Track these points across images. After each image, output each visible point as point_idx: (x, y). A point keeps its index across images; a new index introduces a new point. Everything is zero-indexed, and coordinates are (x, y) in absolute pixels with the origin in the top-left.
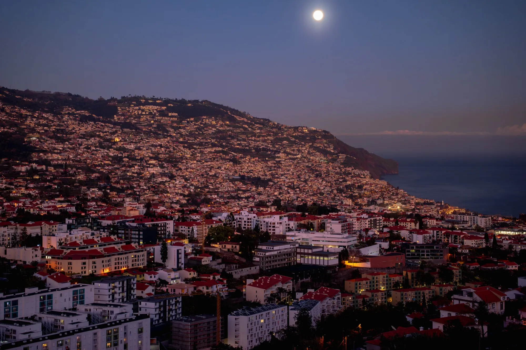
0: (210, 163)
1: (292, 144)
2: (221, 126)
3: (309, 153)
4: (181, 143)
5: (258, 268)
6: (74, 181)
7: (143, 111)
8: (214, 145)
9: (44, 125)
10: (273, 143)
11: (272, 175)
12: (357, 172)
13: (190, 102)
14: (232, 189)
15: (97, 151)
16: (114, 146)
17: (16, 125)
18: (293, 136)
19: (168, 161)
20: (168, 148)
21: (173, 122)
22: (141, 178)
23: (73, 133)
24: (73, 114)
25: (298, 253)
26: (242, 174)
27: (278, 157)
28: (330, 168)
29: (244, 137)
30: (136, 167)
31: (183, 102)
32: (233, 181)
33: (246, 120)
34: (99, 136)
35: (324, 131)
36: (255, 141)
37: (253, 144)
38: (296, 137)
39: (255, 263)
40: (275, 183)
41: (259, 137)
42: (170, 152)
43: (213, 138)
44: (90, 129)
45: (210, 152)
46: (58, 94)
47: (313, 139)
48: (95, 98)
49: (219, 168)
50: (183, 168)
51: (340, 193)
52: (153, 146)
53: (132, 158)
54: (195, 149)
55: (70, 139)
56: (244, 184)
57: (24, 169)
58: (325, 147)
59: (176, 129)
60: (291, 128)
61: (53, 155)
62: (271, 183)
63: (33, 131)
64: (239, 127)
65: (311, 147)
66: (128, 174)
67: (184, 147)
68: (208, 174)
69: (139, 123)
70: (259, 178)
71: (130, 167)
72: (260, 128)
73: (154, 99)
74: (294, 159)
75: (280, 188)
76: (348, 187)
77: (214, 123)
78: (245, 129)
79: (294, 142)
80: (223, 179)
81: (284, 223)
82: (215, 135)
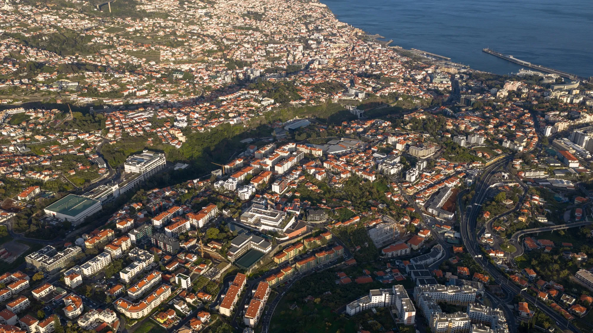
0: (231, 2)
5: (230, 264)
11: (265, 8)
19: (209, 2)
26: (248, 9)
32: (243, 16)
39: (229, 260)
40: (266, 17)
51: (300, 21)
56: (250, 19)
61: (148, 6)
62: (264, 16)
66: (188, 16)
70: (256, 13)
71: (188, 10)
75: (268, 20)
80: (238, 14)
81: (250, 191)
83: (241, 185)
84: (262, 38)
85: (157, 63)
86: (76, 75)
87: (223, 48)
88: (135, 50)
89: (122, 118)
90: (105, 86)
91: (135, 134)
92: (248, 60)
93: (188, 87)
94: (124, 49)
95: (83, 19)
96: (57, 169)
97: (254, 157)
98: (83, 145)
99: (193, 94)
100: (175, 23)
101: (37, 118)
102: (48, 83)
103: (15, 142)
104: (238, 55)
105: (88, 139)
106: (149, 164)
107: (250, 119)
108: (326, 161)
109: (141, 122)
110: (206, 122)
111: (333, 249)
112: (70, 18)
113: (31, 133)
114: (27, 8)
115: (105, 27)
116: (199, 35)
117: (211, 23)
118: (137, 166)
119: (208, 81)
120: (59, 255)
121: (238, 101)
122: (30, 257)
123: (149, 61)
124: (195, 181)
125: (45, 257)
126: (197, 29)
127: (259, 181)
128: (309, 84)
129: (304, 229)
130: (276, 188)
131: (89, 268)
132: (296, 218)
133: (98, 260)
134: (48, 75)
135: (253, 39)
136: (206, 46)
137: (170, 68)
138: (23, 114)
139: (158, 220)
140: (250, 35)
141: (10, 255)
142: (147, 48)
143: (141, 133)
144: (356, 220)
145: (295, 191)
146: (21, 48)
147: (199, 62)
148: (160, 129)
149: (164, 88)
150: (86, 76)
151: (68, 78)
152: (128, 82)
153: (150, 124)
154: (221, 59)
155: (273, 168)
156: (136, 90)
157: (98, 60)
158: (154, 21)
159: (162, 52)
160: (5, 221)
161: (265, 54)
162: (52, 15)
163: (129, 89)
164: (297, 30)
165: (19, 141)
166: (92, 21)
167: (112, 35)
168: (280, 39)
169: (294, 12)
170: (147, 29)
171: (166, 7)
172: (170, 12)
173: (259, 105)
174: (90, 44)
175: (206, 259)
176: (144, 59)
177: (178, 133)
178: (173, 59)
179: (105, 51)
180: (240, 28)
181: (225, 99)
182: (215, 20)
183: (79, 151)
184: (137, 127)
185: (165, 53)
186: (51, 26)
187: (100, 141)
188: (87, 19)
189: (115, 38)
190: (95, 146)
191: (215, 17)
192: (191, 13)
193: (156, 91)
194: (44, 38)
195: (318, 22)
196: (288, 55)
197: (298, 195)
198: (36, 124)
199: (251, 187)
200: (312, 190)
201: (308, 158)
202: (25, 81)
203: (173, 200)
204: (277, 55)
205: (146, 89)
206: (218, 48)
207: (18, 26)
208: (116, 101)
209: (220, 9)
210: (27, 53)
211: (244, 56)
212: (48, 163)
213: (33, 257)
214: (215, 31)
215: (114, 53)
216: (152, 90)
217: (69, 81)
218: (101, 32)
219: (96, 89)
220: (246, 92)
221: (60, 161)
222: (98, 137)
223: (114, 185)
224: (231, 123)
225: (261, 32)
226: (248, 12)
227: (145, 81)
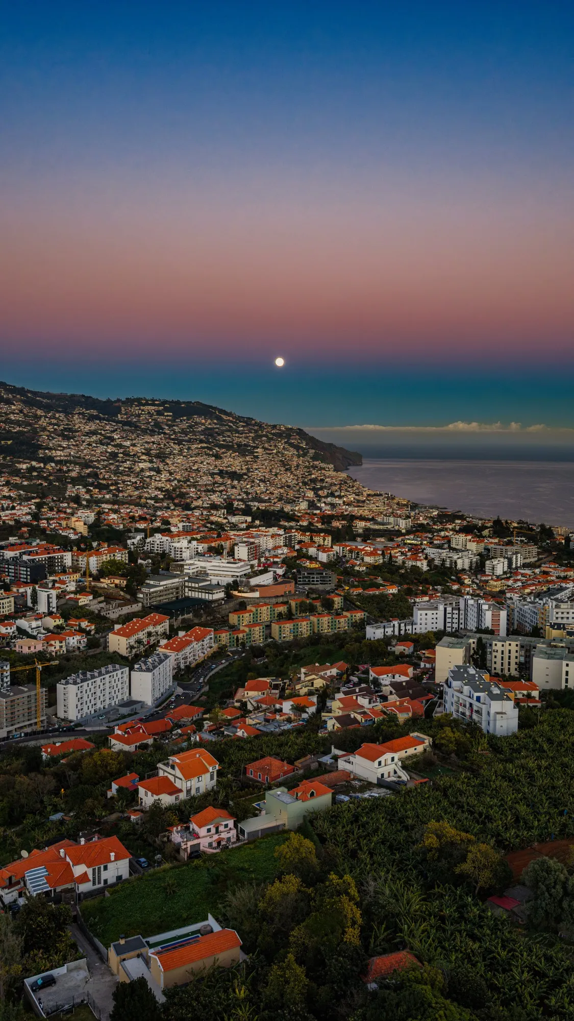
0: (194, 458)
1: (269, 440)
2: (210, 424)
3: (284, 448)
4: (173, 439)
5: (140, 604)
6: (66, 478)
7: (143, 410)
8: (201, 441)
9: (54, 424)
10: (254, 440)
11: (248, 469)
12: (323, 465)
13: (184, 403)
14: (210, 483)
15: (97, 447)
16: (113, 443)
17: (30, 425)
18: (271, 434)
19: (157, 456)
20: (159, 444)
21: (168, 420)
22: (132, 472)
23: (78, 431)
24: (83, 414)
25: (186, 587)
26: (221, 468)
27: (257, 452)
28: (300, 462)
29: (229, 434)
30: (128, 462)
31: (178, 403)
32: (212, 475)
33: (231, 419)
34: (101, 434)
35: (299, 429)
36: (238, 437)
37: (236, 440)
38: (273, 434)
39: (139, 600)
40: (249, 477)
41: (242, 434)
42: (161, 448)
43: (202, 435)
44: (93, 428)
45: (197, 448)
46: (73, 396)
47: (289, 436)
48: (103, 398)
49: (202, 463)
50: (170, 463)
52: (147, 442)
53: (126, 454)
54: (184, 445)
55: (75, 437)
56: (222, 477)
57: (24, 466)
58: (298, 443)
59: (170, 426)
60: (270, 426)
61: (57, 452)
62: (246, 477)
63: (44, 429)
64: (225, 425)
65: (285, 443)
67: (174, 443)
68: (191, 469)
69: (139, 421)
70: (235, 473)
71: (123, 462)
72: (243, 426)
73: (153, 400)
74: (270, 454)
75: (253, 482)
76: (312, 480)
77: (203, 421)
78: (230, 427)
79: (272, 439)
80: (204, 473)
81: (192, 547)
82: (203, 432)
84: (240, 495)
87: (174, 495)
88: (25, 483)
94: (8, 480)
117: (157, 477)
126: (133, 481)
129: (290, 588)
130: (242, 552)
139: (13, 551)
142: (46, 482)
144: (391, 591)
171: (88, 457)
172: (92, 461)
177: (76, 521)
178: (88, 497)
191: (165, 472)
192: (127, 466)
195: (334, 488)
206: (164, 495)
209: (175, 465)
226: (221, 471)
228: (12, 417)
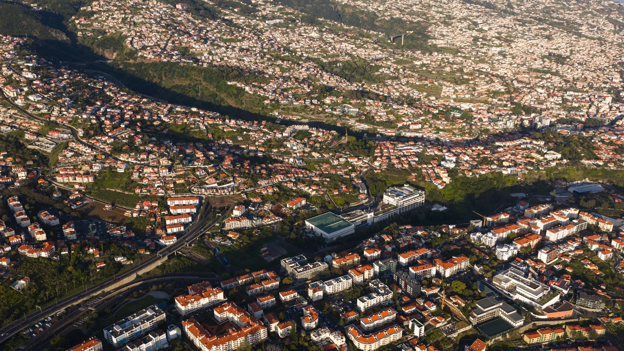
0: (531, 41)
3: (604, 24)
10: (581, 17)
11: (571, 51)
15: (465, 32)
16: (476, 29)
17: (425, 14)
19: (506, 41)
20: (508, 28)
23: (455, 18)
26: (551, 51)
27: (581, 30)
28: (615, 40)
29: (562, 11)
30: (485, 47)
32: (543, 57)
36: (569, 14)
37: (567, 17)
38: (597, 11)
40: (571, 60)
41: (572, 11)
42: (509, 31)
43: (541, 12)
45: (536, 29)
47: (610, 12)
49: (537, 45)
50: (514, 46)
51: (614, 68)
52: (500, 26)
53: (484, 38)
54: (526, 26)
55: (452, 23)
56: (550, 61)
58: (617, 17)
61: (440, 41)
62: (568, 60)
64: (560, 4)
65: (606, 19)
66: (479, 54)
67: (520, 25)
70: (560, 56)
71: (481, 48)
72: (574, 4)
74: (591, 31)
75: (573, 64)
78: (564, 5)
79: (596, 15)
80: (537, 56)
81: (510, 251)
82: (543, 11)
83: (501, 243)
84: (560, 83)
85: (437, 99)
86: (358, 101)
87: (512, 90)
88: (417, 83)
89: (392, 149)
90: (382, 115)
91: (400, 166)
92: (539, 107)
93: (464, 127)
94: (408, 82)
95: (375, 49)
96: (324, 187)
97: (523, 215)
98: (350, 168)
99: (467, 135)
100: (464, 60)
101: (317, 136)
102: (333, 106)
103: (295, 155)
104: (528, 100)
105: (356, 164)
106: (407, 199)
107: (526, 172)
108: (616, 239)
109: (408, 155)
110: (475, 167)
111: (603, 347)
112: (364, 48)
113: (309, 149)
114: (330, 36)
115: (394, 59)
116: (487, 74)
117: (503, 62)
118: (395, 198)
119: (487, 124)
120: (309, 266)
121: (517, 149)
122: (285, 261)
123: (430, 96)
124: (451, 227)
125: (297, 265)
126: (486, 68)
127: (524, 243)
128: (611, 143)
129: (570, 313)
130: (543, 256)
131: (331, 286)
132: (561, 297)
133: (341, 281)
134: (335, 99)
135: (549, 84)
136: (493, 86)
137: (449, 105)
138: (307, 131)
139: (405, 258)
140: (547, 79)
141: (270, 255)
142: (430, 83)
143: (406, 166)
145: (566, 265)
146: (318, 72)
147: (481, 102)
148: (425, 166)
149: (439, 125)
150: (367, 104)
151: (350, 104)
152: (405, 114)
153: (417, 159)
154: (507, 101)
155: (543, 232)
156: (410, 123)
157: (381, 90)
158: (443, 56)
159: (444, 87)
160: (272, 224)
161: (561, 102)
162: (349, 44)
163: (404, 121)
164: (608, 78)
165: (298, 155)
166: (383, 52)
167: (399, 67)
168: (583, 87)
169: (608, 58)
170: (434, 64)
171: (459, 43)
172: (461, 48)
173: (541, 158)
174: (377, 73)
175: (445, 312)
176: (425, 94)
177: (443, 173)
178: (454, 96)
179: (389, 82)
180: (537, 70)
181: (502, 145)
182: (509, 59)
183: (346, 174)
184: (404, 159)
185: (448, 90)
186: (347, 54)
187: (366, 167)
188: (380, 50)
189: (401, 70)
190: (361, 172)
191: (509, 56)
192: (483, 51)
193: (430, 127)
194: (338, 65)
196: (590, 106)
197: (570, 271)
198: (315, 142)
199: (512, 248)
200: (589, 269)
201: (592, 230)
202: (315, 101)
203: (423, 241)
204: (576, 105)
205: (420, 123)
206: (505, 89)
207: (320, 52)
208: (389, 131)
209: (518, 48)
210: (322, 76)
211: (535, 101)
212: (317, 179)
213: (287, 261)
214: (506, 72)
215: (398, 84)
216: (427, 125)
217: (351, 106)
218: (389, 63)
219: (373, 117)
220: (529, 141)
221: (328, 180)
222: (366, 163)
223: (370, 212)
224: (504, 172)
225: (562, 77)
226: (550, 54)
227: (421, 115)
228: (415, 8)
